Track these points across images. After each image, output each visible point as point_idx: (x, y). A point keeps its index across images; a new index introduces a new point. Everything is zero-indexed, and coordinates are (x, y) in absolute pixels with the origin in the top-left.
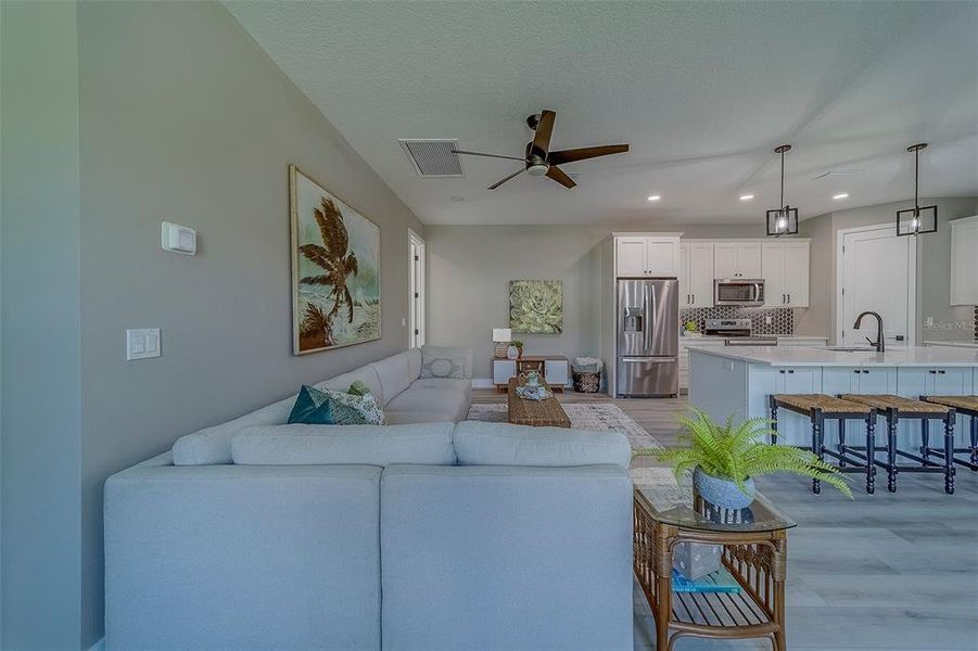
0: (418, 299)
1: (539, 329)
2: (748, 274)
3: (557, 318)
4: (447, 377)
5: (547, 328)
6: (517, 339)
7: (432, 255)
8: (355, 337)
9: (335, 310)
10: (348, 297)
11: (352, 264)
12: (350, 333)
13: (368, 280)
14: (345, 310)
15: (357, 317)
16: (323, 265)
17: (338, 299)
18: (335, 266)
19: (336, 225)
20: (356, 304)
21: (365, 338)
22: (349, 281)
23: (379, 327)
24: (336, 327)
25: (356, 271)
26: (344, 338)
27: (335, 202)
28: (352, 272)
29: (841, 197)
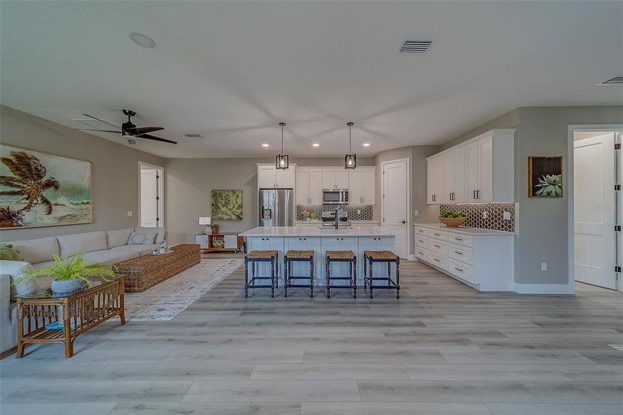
0: (159, 200)
1: (229, 217)
2: (341, 187)
3: (239, 211)
4: (142, 244)
5: (234, 217)
6: (215, 223)
7: (168, 175)
8: (56, 222)
9: (28, 208)
10: (45, 201)
11: (52, 184)
12: (48, 220)
13: (75, 192)
14: (42, 208)
15: (58, 212)
16: (11, 185)
17: (31, 202)
18: (29, 186)
19: (29, 165)
20: (56, 205)
21: (70, 223)
22: (47, 193)
23: (90, 216)
24: (28, 217)
25: (57, 188)
26: (39, 223)
27: (29, 153)
28: (52, 188)
29: (366, 145)
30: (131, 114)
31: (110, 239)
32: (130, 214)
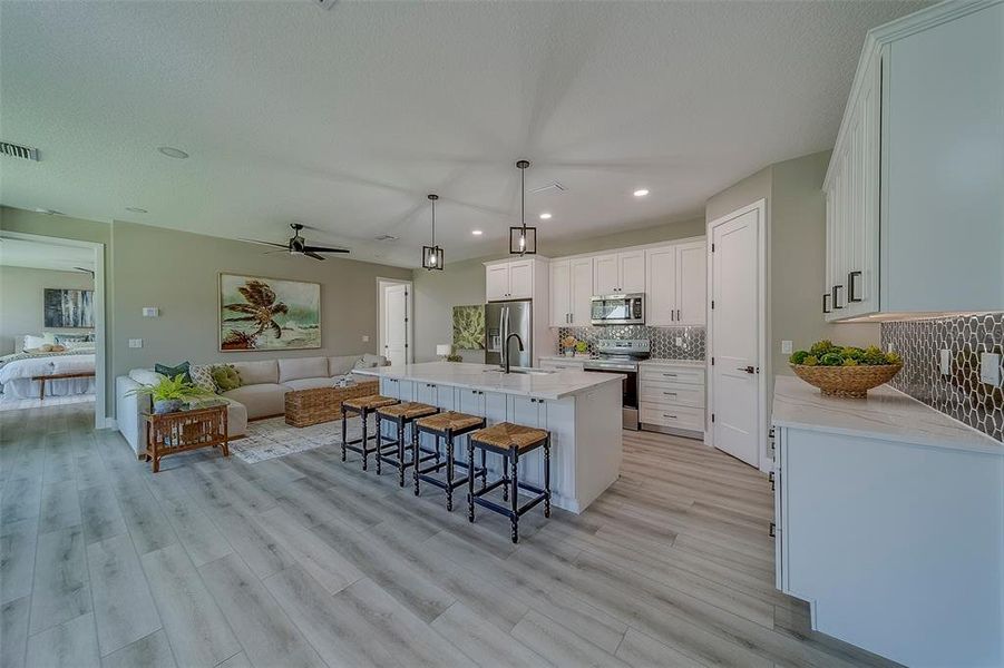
0: (408, 323)
5: (476, 346)
8: (283, 346)
9: (259, 332)
10: (275, 326)
11: (281, 309)
12: (277, 344)
13: (303, 316)
14: (271, 332)
15: (287, 336)
16: (247, 312)
17: (262, 327)
18: (261, 311)
19: (261, 292)
20: (285, 329)
21: (297, 348)
22: (277, 318)
23: (319, 341)
24: (260, 341)
25: (285, 312)
26: (270, 346)
27: (261, 281)
28: (281, 313)
29: (641, 193)
30: (299, 227)
31: (332, 367)
32: (366, 339)
